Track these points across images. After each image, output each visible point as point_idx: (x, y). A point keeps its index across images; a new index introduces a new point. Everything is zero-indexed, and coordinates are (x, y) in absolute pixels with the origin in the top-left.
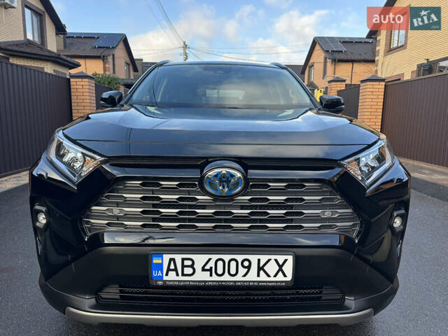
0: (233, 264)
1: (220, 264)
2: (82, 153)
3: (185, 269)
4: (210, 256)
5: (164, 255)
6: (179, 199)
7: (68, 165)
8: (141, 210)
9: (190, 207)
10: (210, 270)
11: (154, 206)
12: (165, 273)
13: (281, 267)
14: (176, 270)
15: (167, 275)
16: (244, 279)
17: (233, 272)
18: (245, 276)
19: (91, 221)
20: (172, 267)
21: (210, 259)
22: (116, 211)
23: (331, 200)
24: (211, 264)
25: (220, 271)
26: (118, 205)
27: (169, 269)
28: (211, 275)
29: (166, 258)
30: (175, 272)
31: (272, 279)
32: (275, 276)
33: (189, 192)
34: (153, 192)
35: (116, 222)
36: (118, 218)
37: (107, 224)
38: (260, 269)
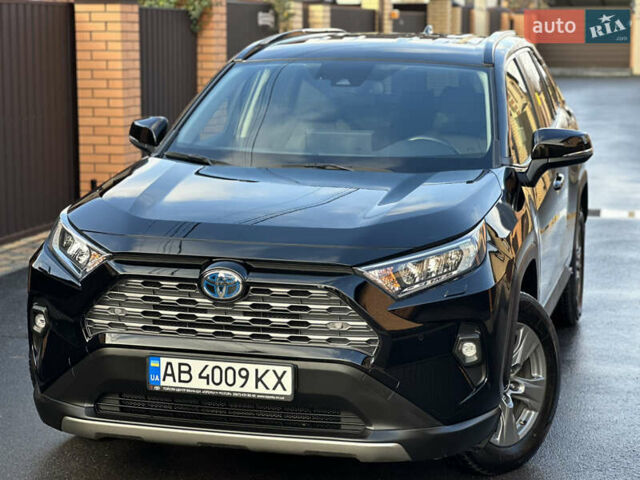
0: (230, 372)
1: (217, 371)
2: (88, 246)
3: (182, 375)
4: (206, 363)
5: (162, 359)
6: (179, 301)
7: (73, 258)
8: (141, 310)
9: (191, 310)
10: (207, 377)
11: (155, 307)
12: (162, 377)
13: (280, 379)
14: (173, 375)
15: (164, 380)
16: (242, 389)
17: (230, 381)
18: (242, 386)
19: (94, 320)
20: (169, 372)
21: (206, 366)
22: (118, 311)
24: (208, 371)
25: (217, 380)
26: (120, 304)
27: (166, 374)
28: (208, 383)
29: (164, 361)
30: (171, 378)
31: (271, 392)
32: (274, 389)
33: (190, 295)
34: (154, 292)
35: (117, 323)
36: (120, 318)
37: (109, 324)
38: (258, 380)
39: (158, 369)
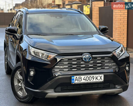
0: (90, 77)
1: (87, 78)
3: (79, 80)
4: (84, 76)
5: (75, 77)
6: (77, 63)
8: (68, 66)
10: (85, 79)
13: (101, 77)
14: (77, 80)
16: (93, 81)
17: (90, 79)
19: (55, 70)
23: (111, 61)
25: (87, 80)
27: (76, 80)
28: (85, 81)
31: (99, 81)
33: (79, 61)
37: (59, 70)
38: (96, 78)
39: (74, 79)
